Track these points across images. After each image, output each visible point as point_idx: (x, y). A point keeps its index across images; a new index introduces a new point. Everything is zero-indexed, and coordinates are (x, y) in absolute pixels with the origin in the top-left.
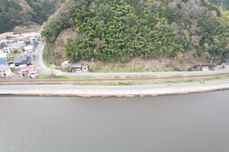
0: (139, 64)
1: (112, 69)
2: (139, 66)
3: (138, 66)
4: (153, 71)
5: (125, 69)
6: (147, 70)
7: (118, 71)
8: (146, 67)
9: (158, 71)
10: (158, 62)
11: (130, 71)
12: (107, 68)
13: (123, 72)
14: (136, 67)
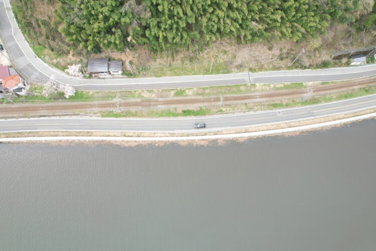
0: (225, 52)
1: (170, 65)
2: (225, 56)
3: (222, 59)
4: (251, 70)
5: (196, 66)
6: (240, 67)
7: (182, 70)
8: (239, 61)
9: (261, 68)
10: (266, 48)
11: (207, 71)
12: (160, 64)
13: (193, 74)
14: (218, 62)
